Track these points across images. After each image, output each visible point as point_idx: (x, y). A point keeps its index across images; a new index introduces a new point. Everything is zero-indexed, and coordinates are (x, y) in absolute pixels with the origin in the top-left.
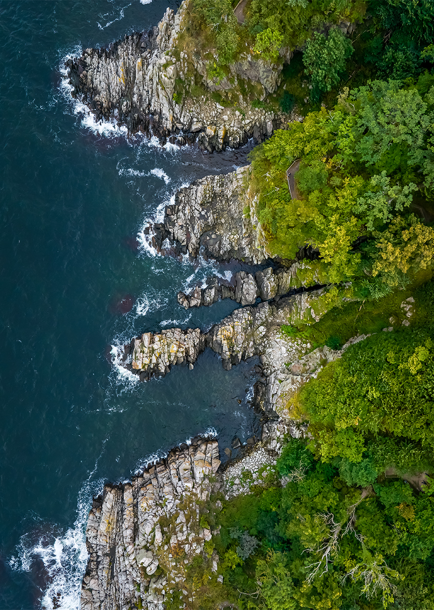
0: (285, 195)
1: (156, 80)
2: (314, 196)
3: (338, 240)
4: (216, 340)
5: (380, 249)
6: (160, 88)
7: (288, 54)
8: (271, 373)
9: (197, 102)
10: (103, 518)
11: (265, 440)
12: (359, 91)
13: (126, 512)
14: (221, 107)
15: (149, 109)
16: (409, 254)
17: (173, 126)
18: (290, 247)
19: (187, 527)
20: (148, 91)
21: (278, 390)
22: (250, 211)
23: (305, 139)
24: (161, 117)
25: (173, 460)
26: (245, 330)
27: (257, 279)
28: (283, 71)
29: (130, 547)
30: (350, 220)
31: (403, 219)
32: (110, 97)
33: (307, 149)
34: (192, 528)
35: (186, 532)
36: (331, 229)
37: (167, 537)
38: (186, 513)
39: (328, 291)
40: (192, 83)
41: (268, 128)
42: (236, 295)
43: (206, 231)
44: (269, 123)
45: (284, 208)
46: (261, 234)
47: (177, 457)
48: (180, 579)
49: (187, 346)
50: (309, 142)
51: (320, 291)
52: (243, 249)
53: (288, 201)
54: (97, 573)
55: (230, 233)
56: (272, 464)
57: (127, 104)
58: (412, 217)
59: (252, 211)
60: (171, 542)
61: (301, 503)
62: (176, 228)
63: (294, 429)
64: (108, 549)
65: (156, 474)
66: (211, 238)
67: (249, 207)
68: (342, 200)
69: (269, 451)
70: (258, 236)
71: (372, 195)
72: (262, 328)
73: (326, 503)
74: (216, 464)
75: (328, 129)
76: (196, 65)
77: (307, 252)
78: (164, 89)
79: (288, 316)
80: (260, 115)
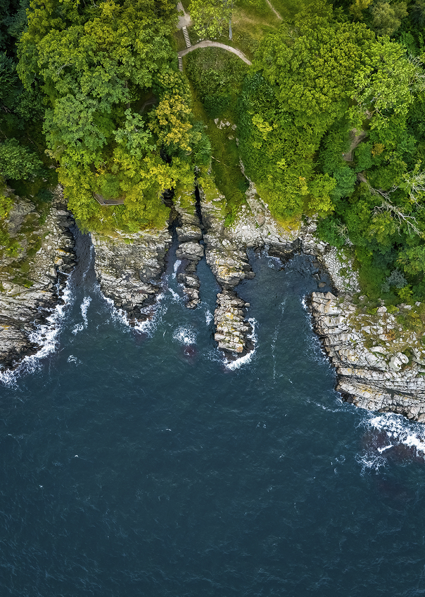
0: (120, 209)
1: (11, 299)
2: (124, 187)
3: (160, 173)
4: (229, 281)
5: (171, 143)
6: (18, 297)
7: (8, 190)
8: (262, 240)
9: (33, 268)
10: (361, 395)
11: (317, 254)
12: (49, 141)
13: (359, 375)
14: (40, 250)
15: (33, 309)
16: (178, 121)
17: (50, 291)
18: (161, 210)
19: (374, 325)
20: (19, 308)
21: (275, 237)
22: (128, 239)
23: (79, 187)
24: (41, 300)
25: (321, 330)
26: (223, 256)
27: (184, 241)
28: (20, 196)
29: (386, 375)
30: (146, 163)
31: (151, 122)
32: (18, 339)
33: (87, 186)
34: (375, 321)
35: (378, 326)
36: (151, 178)
37: (380, 343)
38: (363, 325)
39: (201, 185)
40: (18, 270)
41: (63, 214)
42: (195, 260)
43: (139, 277)
44: (59, 213)
45: (129, 211)
46: (148, 232)
47: (319, 327)
48: (414, 336)
49: (230, 305)
50: (82, 184)
51: (200, 192)
52: (158, 249)
53: (125, 207)
54: (406, 407)
55: (144, 258)
56: (337, 250)
57: (26, 326)
58: (151, 114)
59: (128, 237)
60: (384, 340)
61: (364, 231)
62: (133, 301)
63: (309, 228)
64: (388, 395)
65: (331, 346)
66: (145, 274)
67: (124, 239)
68: (130, 166)
69: (326, 251)
70: (149, 235)
71: (130, 143)
72: (224, 243)
73: (365, 211)
74: (330, 296)
75: (74, 168)
76: (5, 265)
77: (168, 197)
78: (19, 294)
79: (217, 220)
80: (51, 219)
